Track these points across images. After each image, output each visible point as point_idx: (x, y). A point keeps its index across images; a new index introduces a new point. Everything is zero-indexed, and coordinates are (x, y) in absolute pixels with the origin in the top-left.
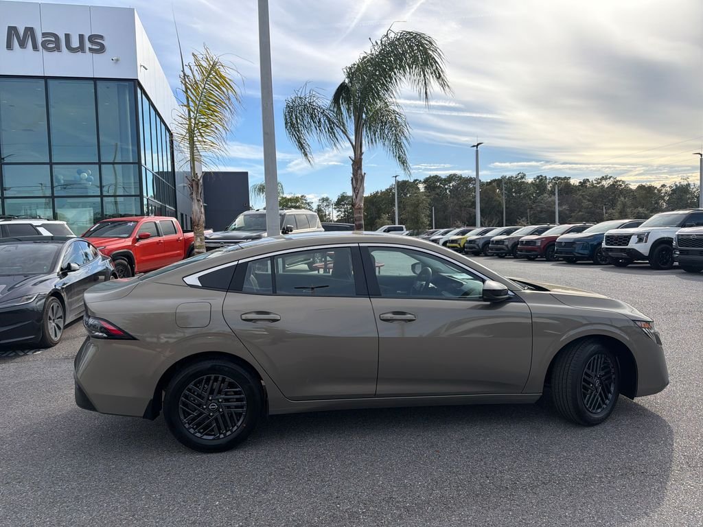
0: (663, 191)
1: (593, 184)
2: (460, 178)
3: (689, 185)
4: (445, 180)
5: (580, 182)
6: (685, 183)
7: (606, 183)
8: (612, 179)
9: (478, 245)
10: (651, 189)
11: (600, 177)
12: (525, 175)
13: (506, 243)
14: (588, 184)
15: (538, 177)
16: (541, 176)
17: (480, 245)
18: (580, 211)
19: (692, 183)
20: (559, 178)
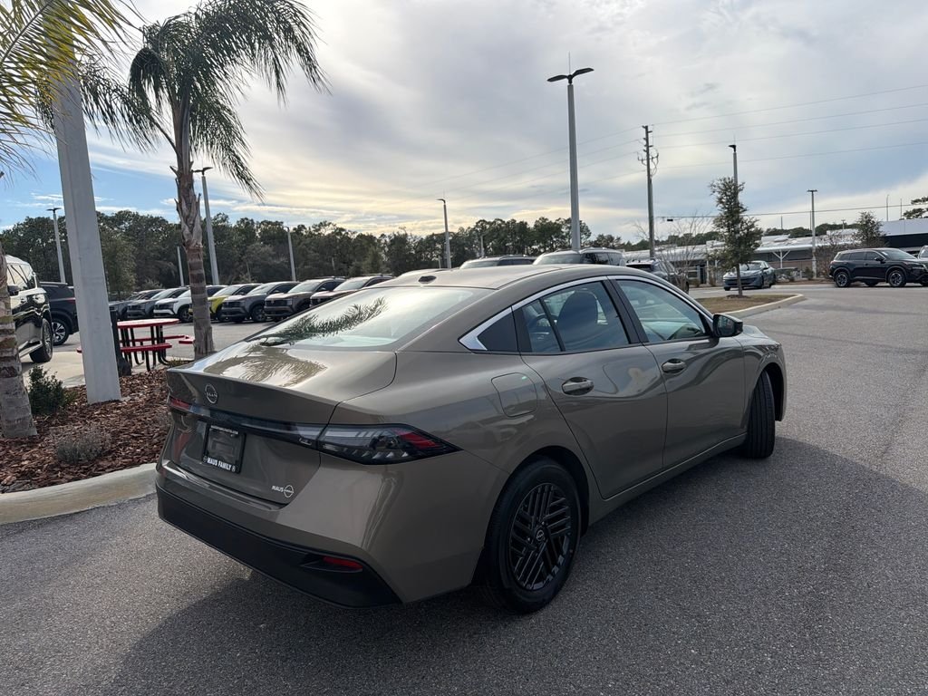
0: (383, 241)
1: (310, 233)
2: (136, 217)
3: (406, 234)
4: (112, 219)
5: (295, 229)
6: (402, 232)
7: (326, 231)
8: (331, 226)
9: (243, 308)
10: (371, 238)
11: (318, 223)
12: (227, 217)
13: (290, 303)
14: (304, 232)
15: (243, 220)
16: (247, 219)
17: (247, 307)
18: (306, 264)
19: (409, 233)
20: (269, 223)
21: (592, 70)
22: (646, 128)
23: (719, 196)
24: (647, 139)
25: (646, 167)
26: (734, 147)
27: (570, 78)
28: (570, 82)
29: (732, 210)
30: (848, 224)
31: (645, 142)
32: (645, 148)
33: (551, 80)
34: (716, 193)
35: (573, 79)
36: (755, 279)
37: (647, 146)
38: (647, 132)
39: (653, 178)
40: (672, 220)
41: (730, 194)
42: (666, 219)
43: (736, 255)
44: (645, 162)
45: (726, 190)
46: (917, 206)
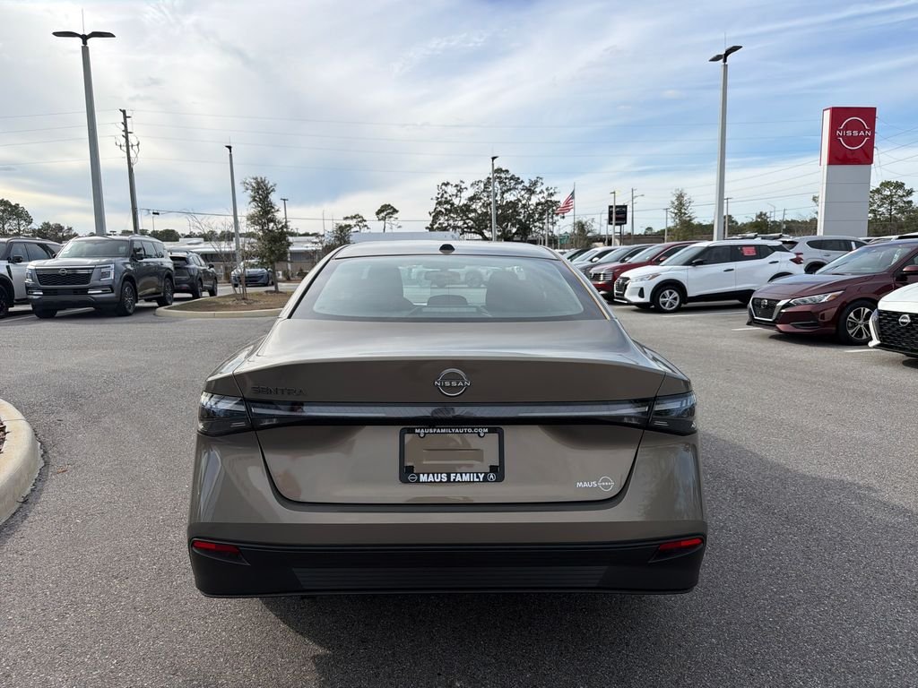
21: (114, 36)
22: (124, 112)
23: (252, 194)
24: (125, 124)
25: (125, 154)
26: (230, 148)
27: (85, 38)
28: (85, 43)
29: (265, 211)
30: (301, 233)
31: (123, 128)
32: (124, 134)
33: (57, 34)
34: (249, 191)
35: (89, 41)
36: (262, 276)
37: (126, 131)
38: (125, 117)
39: (134, 167)
40: (158, 214)
41: (262, 193)
42: (151, 212)
43: (272, 252)
44: (125, 148)
45: (259, 189)
46: (348, 222)
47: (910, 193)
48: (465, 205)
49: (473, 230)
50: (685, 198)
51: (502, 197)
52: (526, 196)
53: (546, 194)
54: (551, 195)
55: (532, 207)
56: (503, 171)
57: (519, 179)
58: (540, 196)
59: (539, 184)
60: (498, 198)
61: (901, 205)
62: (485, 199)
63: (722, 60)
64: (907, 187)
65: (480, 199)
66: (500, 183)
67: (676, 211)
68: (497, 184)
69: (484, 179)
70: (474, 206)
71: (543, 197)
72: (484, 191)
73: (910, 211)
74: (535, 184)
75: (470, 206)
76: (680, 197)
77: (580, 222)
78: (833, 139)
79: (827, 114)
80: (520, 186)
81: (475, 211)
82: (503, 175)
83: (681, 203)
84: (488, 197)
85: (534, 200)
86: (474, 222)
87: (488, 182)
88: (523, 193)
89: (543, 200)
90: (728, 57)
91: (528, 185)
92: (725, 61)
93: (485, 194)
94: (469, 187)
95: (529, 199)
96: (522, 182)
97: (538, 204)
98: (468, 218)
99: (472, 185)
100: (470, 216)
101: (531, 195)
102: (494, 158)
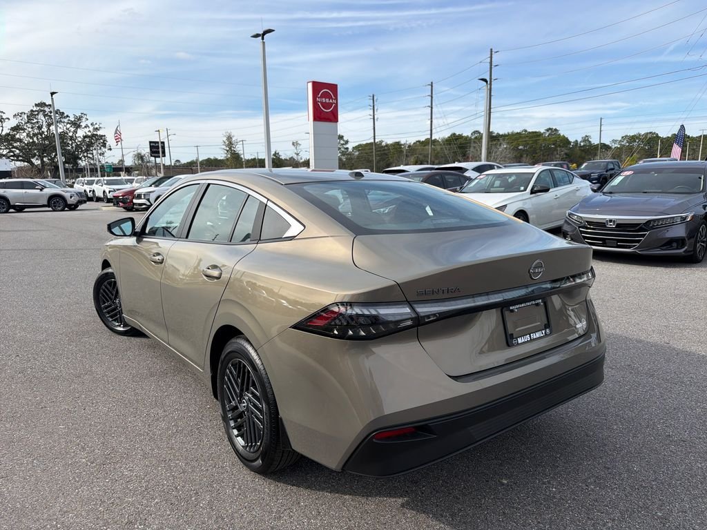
47: (347, 142)
48: (8, 135)
49: (20, 158)
50: (233, 139)
51: (49, 129)
52: (72, 129)
53: (91, 129)
54: (97, 129)
55: (80, 139)
56: (47, 106)
57: (63, 113)
58: (87, 130)
59: (84, 119)
60: (45, 129)
61: (343, 150)
62: (30, 130)
63: (260, 38)
64: (345, 139)
65: (24, 129)
66: (45, 116)
67: (228, 149)
68: (41, 116)
69: (27, 111)
70: (17, 136)
71: (90, 131)
72: (28, 122)
73: (348, 154)
74: (80, 119)
75: (14, 135)
76: (229, 138)
77: (139, 154)
78: (315, 103)
79: (310, 85)
80: (66, 120)
81: (20, 140)
82: (47, 109)
83: (230, 142)
84: (32, 128)
85: (81, 133)
86: (19, 150)
87: (32, 115)
88: (68, 126)
89: (90, 134)
90: (265, 37)
91: (73, 120)
92: (263, 39)
93: (29, 125)
94: (11, 118)
95: (75, 132)
96: (67, 116)
97: (85, 137)
98: (14, 147)
99: (15, 116)
100: (15, 145)
101: (77, 128)
102: (52, 94)
